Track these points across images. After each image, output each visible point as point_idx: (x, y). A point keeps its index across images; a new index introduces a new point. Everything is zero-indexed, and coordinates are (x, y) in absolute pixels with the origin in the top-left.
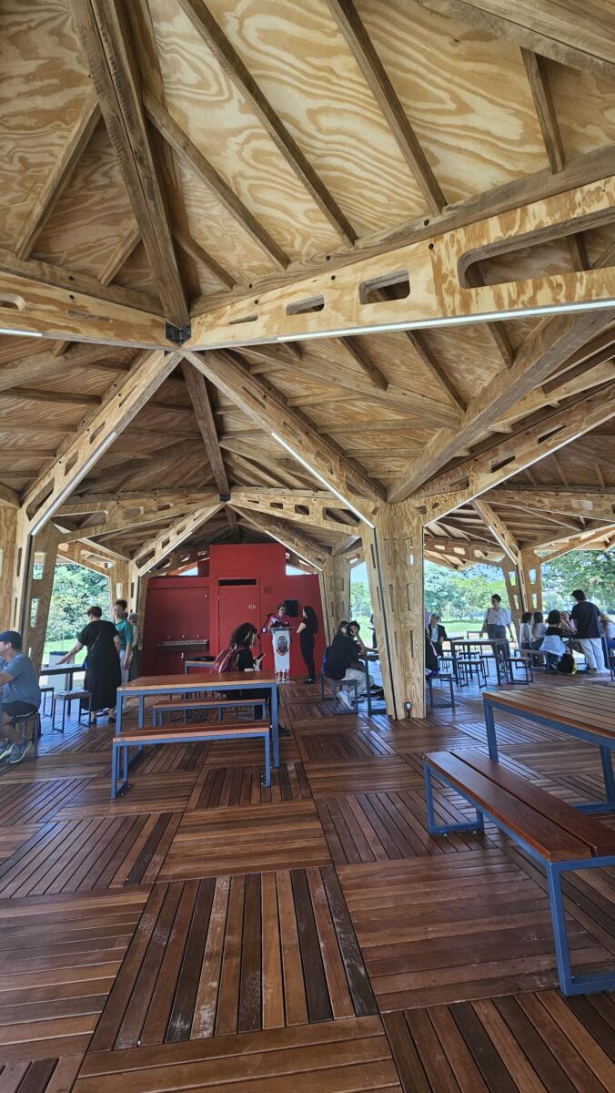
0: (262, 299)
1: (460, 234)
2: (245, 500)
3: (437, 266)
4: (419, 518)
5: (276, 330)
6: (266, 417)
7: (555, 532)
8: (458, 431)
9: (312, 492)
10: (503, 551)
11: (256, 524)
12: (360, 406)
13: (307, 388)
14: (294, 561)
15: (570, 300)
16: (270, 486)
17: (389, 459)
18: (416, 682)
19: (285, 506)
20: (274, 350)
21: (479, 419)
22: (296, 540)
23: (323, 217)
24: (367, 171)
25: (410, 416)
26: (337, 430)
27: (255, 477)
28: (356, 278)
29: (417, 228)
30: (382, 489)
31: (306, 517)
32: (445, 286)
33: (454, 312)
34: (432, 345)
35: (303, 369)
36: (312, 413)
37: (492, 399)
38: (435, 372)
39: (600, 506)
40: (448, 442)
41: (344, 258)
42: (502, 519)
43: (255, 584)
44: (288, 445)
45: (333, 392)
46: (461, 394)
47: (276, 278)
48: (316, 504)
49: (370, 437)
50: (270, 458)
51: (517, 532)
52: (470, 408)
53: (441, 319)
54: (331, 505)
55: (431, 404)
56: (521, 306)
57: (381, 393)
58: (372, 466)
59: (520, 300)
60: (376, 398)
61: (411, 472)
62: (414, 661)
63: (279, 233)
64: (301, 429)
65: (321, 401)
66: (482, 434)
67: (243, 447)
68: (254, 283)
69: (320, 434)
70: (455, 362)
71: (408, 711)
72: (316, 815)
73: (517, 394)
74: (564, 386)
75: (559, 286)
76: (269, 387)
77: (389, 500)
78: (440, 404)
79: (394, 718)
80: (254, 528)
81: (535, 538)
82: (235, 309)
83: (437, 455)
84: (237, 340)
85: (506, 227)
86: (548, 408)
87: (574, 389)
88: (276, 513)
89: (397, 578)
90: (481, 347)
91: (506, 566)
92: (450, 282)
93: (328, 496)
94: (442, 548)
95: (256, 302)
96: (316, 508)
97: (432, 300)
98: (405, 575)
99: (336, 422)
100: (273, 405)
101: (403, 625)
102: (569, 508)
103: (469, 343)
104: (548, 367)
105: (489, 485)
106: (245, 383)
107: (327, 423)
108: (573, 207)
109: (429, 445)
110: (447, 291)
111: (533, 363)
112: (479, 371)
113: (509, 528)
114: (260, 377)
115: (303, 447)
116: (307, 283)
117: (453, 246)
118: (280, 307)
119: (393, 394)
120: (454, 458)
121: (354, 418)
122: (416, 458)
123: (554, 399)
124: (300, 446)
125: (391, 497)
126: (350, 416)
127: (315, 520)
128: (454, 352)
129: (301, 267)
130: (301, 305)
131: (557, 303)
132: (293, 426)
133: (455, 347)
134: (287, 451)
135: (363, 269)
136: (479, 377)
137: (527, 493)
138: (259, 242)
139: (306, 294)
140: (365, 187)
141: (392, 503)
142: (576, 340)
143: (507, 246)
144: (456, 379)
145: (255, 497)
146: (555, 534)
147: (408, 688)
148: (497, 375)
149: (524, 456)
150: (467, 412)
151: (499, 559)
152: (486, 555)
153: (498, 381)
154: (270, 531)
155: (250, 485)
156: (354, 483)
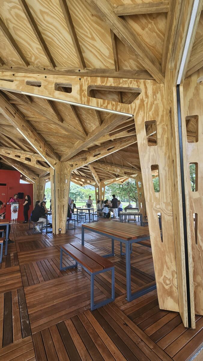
0: (16, 74)
1: (89, 78)
2: (4, 152)
3: (81, 86)
4: (70, 168)
5: (21, 89)
6: (15, 121)
7: (110, 177)
8: (84, 142)
9: (33, 154)
10: (95, 182)
11: (8, 162)
12: (53, 126)
13: (34, 115)
14: (24, 178)
15: (116, 110)
16: (16, 148)
17: (62, 147)
18: (64, 222)
19: (21, 157)
20: (21, 96)
21: (91, 139)
22: (25, 170)
23: (43, 53)
24: (61, 43)
25: (70, 134)
26: (44, 133)
27: (9, 144)
28: (54, 80)
29: (76, 71)
30: (59, 156)
31: (29, 162)
32: (83, 94)
33: (84, 103)
34: (78, 112)
35: (32, 107)
36: (35, 124)
37: (95, 134)
38: (79, 121)
39: (121, 171)
40: (81, 145)
41: (50, 72)
42: (96, 172)
43: (6, 185)
44: (24, 134)
45: (43, 118)
46: (86, 130)
47: (23, 69)
48: (34, 158)
49: (56, 138)
50: (16, 137)
51: (100, 176)
52: (88, 135)
53: (80, 104)
54: (40, 159)
55: (77, 131)
56: (103, 108)
57: (60, 123)
58: (56, 148)
59: (103, 106)
60: (59, 125)
61: (69, 153)
62: (63, 215)
63: (25, 51)
64: (30, 129)
65: (39, 121)
66: (91, 145)
67: (4, 131)
68: (13, 67)
69: (37, 133)
70: (85, 119)
71: (60, 232)
72: (20, 271)
73: (102, 134)
74: (115, 135)
75: (114, 105)
76: (18, 110)
77: (61, 161)
78: (79, 132)
79: (55, 234)
80: (8, 164)
81: (104, 179)
82: (4, 74)
83: (77, 148)
84: (3, 87)
85: (102, 82)
86: (111, 140)
87: (117, 137)
88: (17, 159)
89: (61, 187)
90: (93, 117)
91: (96, 186)
92: (84, 93)
93: (39, 156)
94: (78, 179)
95: (14, 75)
96: (34, 159)
97: (78, 97)
98: (63, 187)
99: (44, 130)
100: (19, 118)
101: (61, 203)
102: (114, 171)
103: (90, 115)
104: (111, 128)
105: (93, 161)
106: (7, 105)
107: (41, 130)
108: (120, 83)
109: (76, 144)
110: (83, 95)
111: (107, 126)
112: (92, 124)
113: (98, 175)
114: (14, 105)
115: (30, 136)
116: (35, 75)
117: (86, 82)
118: (24, 80)
119: (64, 125)
120: (83, 150)
121: (51, 130)
122: (71, 148)
123: (112, 138)
124: (29, 135)
125: (62, 160)
126: (50, 129)
127: (33, 164)
128: (85, 116)
129: (33, 68)
130: (32, 83)
131: (113, 110)
132: (26, 127)
133: (86, 115)
134: (23, 136)
135: (57, 78)
136: (92, 126)
137: (103, 165)
138: (16, 51)
139: (35, 79)
140: (60, 49)
141: (61, 162)
142: (118, 122)
143: (102, 88)
144: (85, 125)
145: (9, 152)
146: (110, 178)
147: (61, 224)
148: (97, 127)
149: (103, 153)
150: (88, 136)
151: (94, 184)
152: (91, 182)
153: (97, 129)
154: (14, 166)
155: (6, 146)
156: (49, 152)
